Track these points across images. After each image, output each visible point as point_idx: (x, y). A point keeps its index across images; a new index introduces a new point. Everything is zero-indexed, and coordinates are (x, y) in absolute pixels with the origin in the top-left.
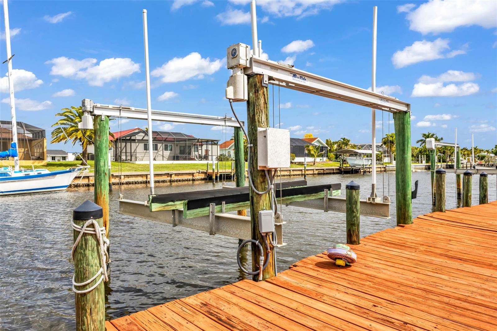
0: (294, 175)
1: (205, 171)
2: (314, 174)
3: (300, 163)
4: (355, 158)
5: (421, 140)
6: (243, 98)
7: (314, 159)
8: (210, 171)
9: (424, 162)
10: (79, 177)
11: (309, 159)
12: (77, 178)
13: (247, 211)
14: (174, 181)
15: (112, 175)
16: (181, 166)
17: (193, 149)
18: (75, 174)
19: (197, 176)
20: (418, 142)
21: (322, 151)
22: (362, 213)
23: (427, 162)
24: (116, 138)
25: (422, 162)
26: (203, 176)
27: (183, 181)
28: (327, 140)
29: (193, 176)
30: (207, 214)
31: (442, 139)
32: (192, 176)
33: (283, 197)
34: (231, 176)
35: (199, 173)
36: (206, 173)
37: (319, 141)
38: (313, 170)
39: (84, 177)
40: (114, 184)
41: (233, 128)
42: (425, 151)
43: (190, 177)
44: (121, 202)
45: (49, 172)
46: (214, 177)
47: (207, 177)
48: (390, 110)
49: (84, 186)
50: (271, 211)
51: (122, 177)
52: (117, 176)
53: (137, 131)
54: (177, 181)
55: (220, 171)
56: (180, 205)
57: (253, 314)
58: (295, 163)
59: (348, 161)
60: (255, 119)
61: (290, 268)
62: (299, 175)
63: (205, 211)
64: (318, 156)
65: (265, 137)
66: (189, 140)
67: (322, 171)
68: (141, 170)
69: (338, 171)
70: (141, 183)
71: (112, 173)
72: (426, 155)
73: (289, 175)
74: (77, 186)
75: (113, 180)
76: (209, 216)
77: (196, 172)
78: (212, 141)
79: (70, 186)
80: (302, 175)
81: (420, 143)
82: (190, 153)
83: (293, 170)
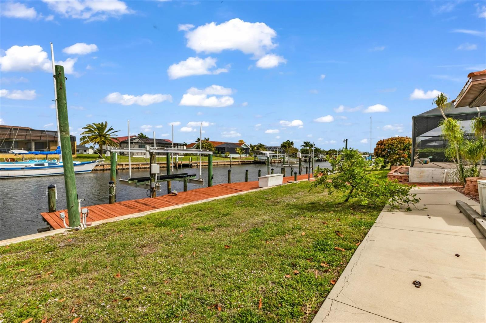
0: (227, 165)
2: (239, 164)
4: (261, 155)
7: (240, 155)
10: (98, 165)
11: (238, 156)
12: (97, 165)
15: (118, 164)
18: (96, 164)
21: (246, 151)
24: (120, 141)
37: (245, 145)
38: (239, 162)
39: (101, 165)
40: (119, 169)
44: (120, 180)
45: (80, 163)
46: (177, 166)
49: (100, 170)
51: (124, 165)
52: (121, 165)
53: (134, 137)
55: (183, 162)
59: (258, 157)
64: (243, 154)
67: (244, 163)
68: (136, 162)
69: (253, 162)
70: (135, 168)
71: (118, 163)
73: (225, 165)
74: (96, 170)
75: (118, 167)
78: (180, 144)
79: (92, 170)
83: (227, 162)
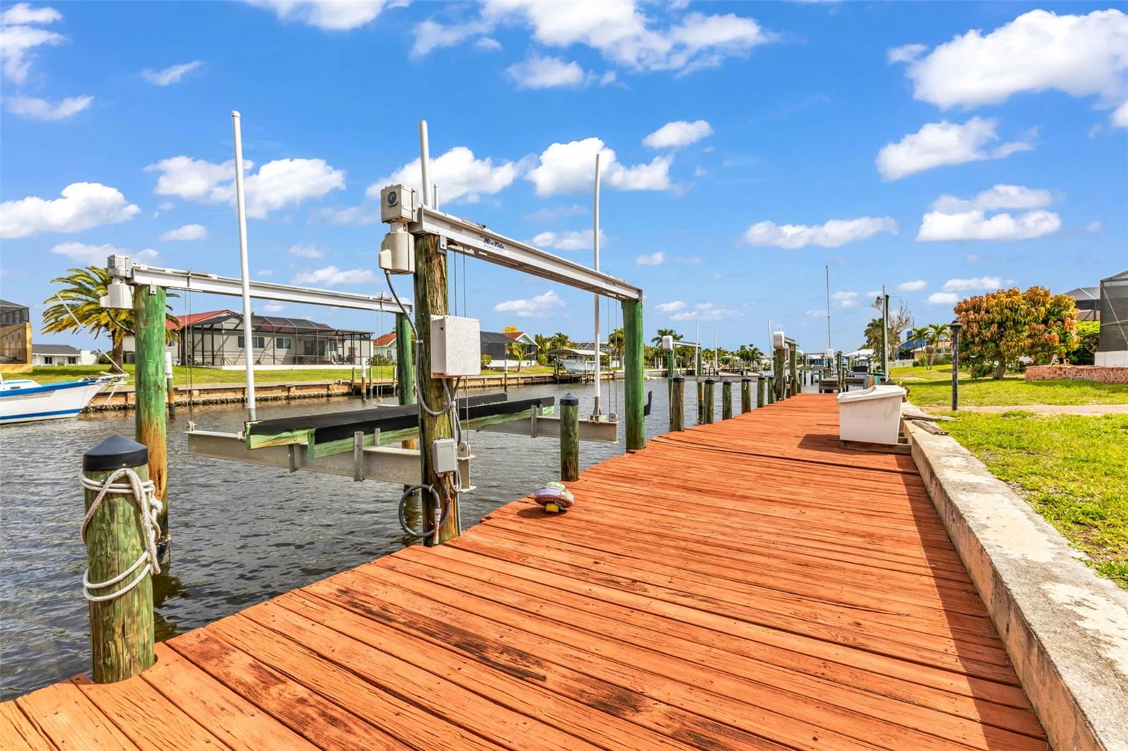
0: (490, 386)
1: (350, 381)
2: (518, 384)
3: (497, 368)
4: (574, 361)
5: (657, 339)
6: (407, 269)
7: (518, 362)
8: (358, 381)
9: (661, 367)
10: (106, 395)
11: (512, 363)
12: (99, 395)
13: (416, 441)
14: (294, 398)
15: (176, 390)
16: (307, 373)
17: (328, 347)
18: (96, 388)
19: (337, 390)
20: (653, 340)
21: (530, 351)
22: (583, 438)
23: (664, 367)
24: (182, 326)
25: (658, 367)
26: (345, 389)
27: (310, 397)
28: (537, 336)
29: (328, 389)
30: (350, 449)
31: (682, 336)
32: (326, 390)
33: (470, 418)
34: (393, 389)
35: (339, 384)
36: (350, 385)
37: (525, 337)
38: (517, 378)
39: (117, 394)
40: (178, 405)
41: (395, 315)
42: (662, 353)
43: (324, 392)
44: (191, 436)
45: (40, 386)
46: (364, 391)
47: (353, 390)
48: (618, 296)
49: (114, 408)
50: (452, 440)
51: (196, 393)
52: (184, 391)
53: (224, 315)
54: (299, 397)
55: (374, 381)
56: (302, 437)
57: (422, 596)
58: (492, 368)
59: (565, 365)
60: (426, 301)
61: (481, 522)
62: (497, 386)
63: (347, 443)
64: (525, 359)
65: (442, 329)
66: (321, 331)
67: (530, 380)
68: (233, 381)
69: (551, 380)
70: (233, 402)
71: (174, 386)
72: (664, 358)
73: (483, 387)
74: (100, 410)
75: (177, 398)
76: (353, 451)
77: (333, 383)
78: (361, 334)
79: (86, 411)
80: (502, 385)
81: (656, 342)
82: (322, 353)
83: (488, 379)
